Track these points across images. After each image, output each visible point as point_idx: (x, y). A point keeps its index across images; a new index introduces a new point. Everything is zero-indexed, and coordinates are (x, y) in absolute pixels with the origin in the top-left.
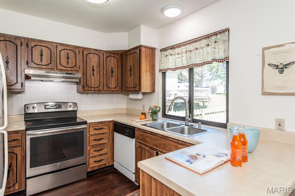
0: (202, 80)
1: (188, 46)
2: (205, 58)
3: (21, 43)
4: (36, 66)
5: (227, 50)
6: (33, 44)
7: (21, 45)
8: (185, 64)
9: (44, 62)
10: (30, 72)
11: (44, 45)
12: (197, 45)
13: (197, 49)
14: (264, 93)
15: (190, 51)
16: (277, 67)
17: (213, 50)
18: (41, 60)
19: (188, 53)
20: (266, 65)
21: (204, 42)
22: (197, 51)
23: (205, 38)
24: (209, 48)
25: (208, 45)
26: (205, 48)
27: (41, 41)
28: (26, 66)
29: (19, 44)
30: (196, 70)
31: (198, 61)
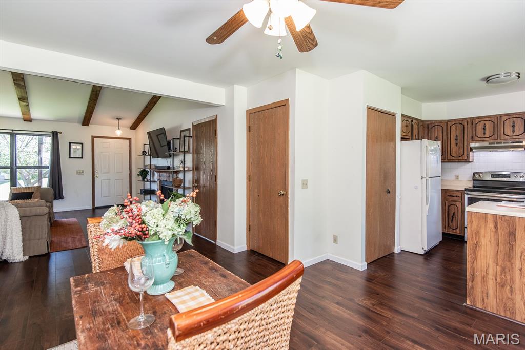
3: (467, 122)
4: (479, 139)
6: (477, 121)
7: (467, 124)
9: (487, 135)
10: (472, 145)
11: (487, 119)
18: (484, 133)
27: (484, 117)
28: (471, 140)
29: (465, 123)
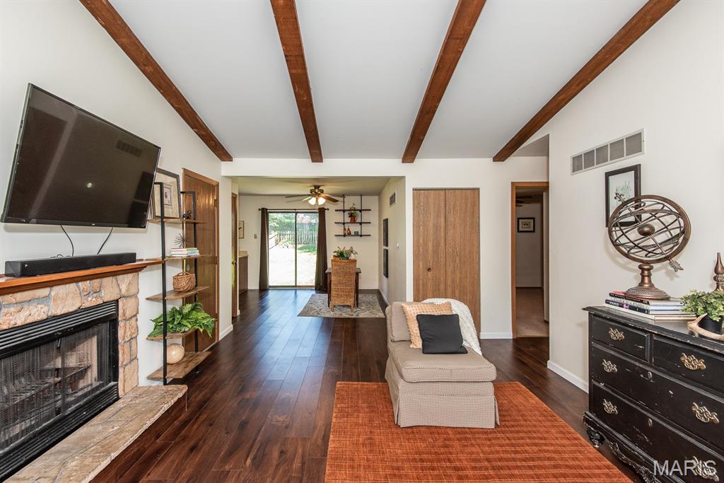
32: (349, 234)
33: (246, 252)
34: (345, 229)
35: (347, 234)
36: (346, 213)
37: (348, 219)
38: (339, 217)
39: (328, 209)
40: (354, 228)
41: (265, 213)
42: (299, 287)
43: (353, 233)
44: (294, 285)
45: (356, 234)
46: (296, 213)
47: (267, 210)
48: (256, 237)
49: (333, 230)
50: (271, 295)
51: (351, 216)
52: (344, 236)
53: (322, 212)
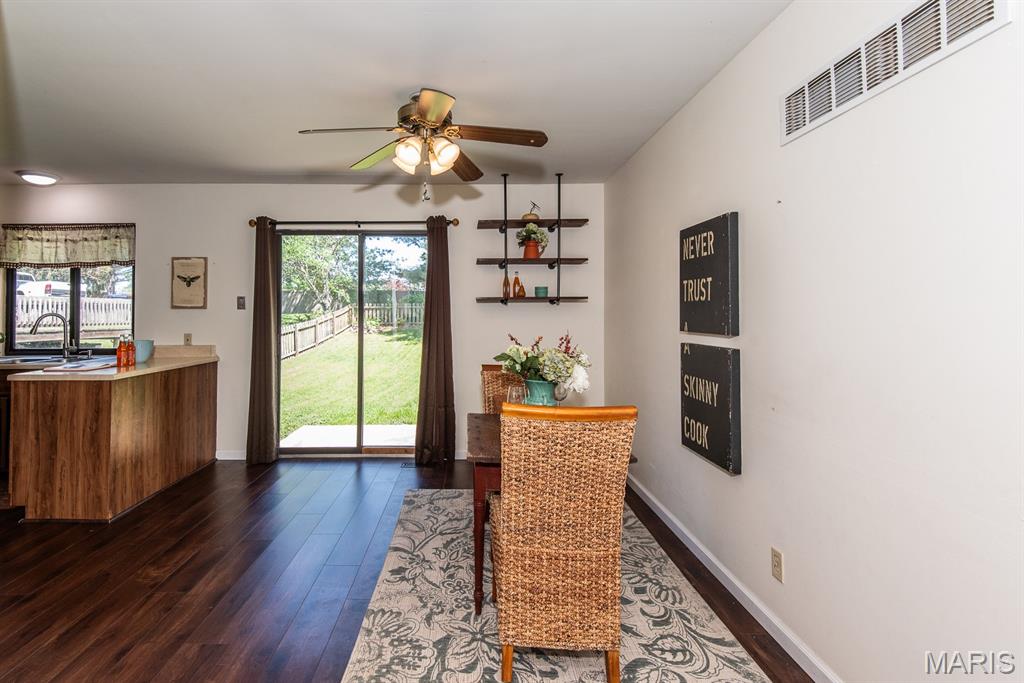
0: (115, 275)
1: (68, 232)
2: (100, 256)
5: (132, 251)
8: (62, 259)
12: (87, 234)
13: (86, 240)
14: (173, 307)
15: (74, 241)
16: (184, 279)
17: (113, 247)
19: (70, 244)
20: (175, 277)
21: (100, 233)
22: (86, 243)
23: (101, 228)
24: (107, 242)
25: (106, 238)
26: (100, 242)
30: (85, 273)
31: (89, 259)
32: (520, 297)
33: (210, 349)
34: (506, 283)
35: (512, 296)
36: (512, 232)
37: (517, 252)
38: (493, 244)
39: (456, 222)
40: (532, 278)
41: (268, 236)
42: (371, 450)
43: (530, 293)
44: (354, 444)
45: (541, 297)
46: (363, 235)
47: (274, 223)
48: (241, 304)
49: (468, 282)
50: (289, 478)
51: (526, 241)
52: (505, 300)
53: (437, 232)
